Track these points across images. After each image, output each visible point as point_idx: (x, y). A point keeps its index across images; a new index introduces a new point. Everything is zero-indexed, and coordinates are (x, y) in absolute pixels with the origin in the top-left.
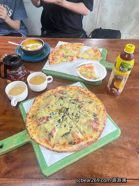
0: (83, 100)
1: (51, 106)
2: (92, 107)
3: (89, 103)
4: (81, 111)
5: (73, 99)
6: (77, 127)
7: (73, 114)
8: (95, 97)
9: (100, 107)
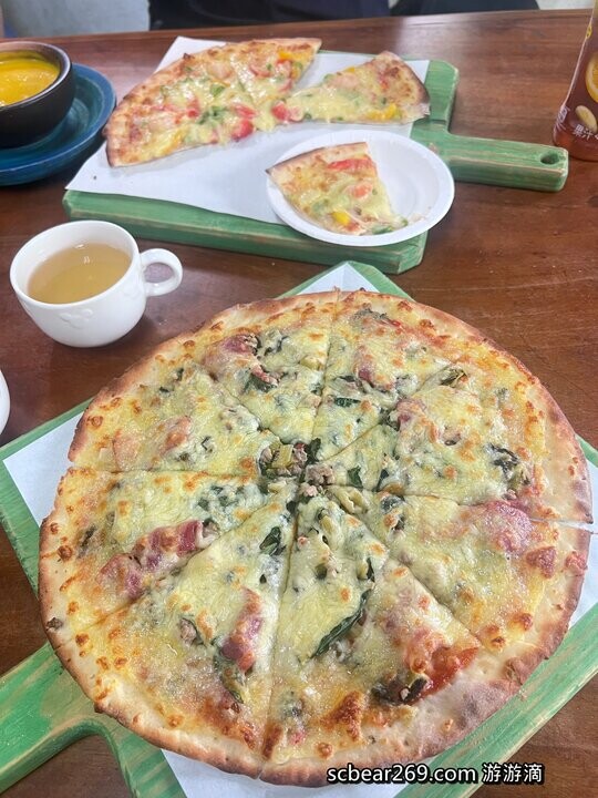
0: (400, 372)
1: (200, 448)
2: (471, 409)
3: (448, 382)
4: (404, 450)
5: (331, 373)
6: (408, 564)
7: (354, 477)
8: (472, 338)
9: (525, 398)
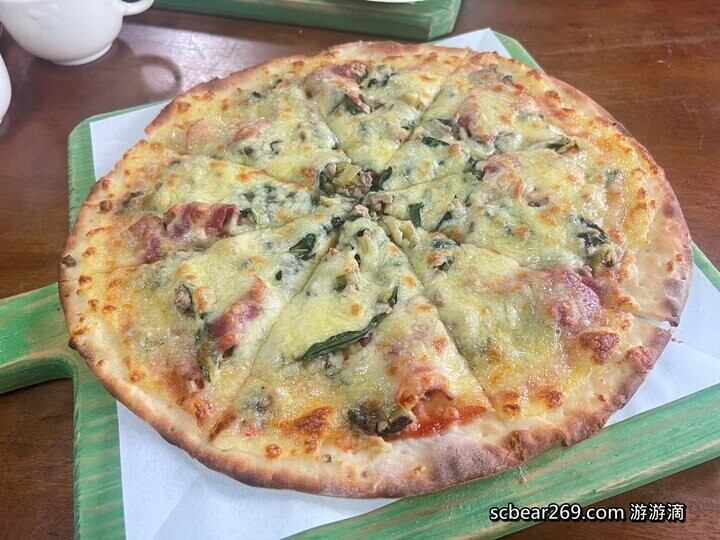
0: (506, 128)
1: (267, 148)
2: (570, 178)
3: (556, 146)
4: (479, 198)
5: (430, 115)
6: (439, 305)
7: (415, 212)
8: (599, 119)
9: (640, 184)
